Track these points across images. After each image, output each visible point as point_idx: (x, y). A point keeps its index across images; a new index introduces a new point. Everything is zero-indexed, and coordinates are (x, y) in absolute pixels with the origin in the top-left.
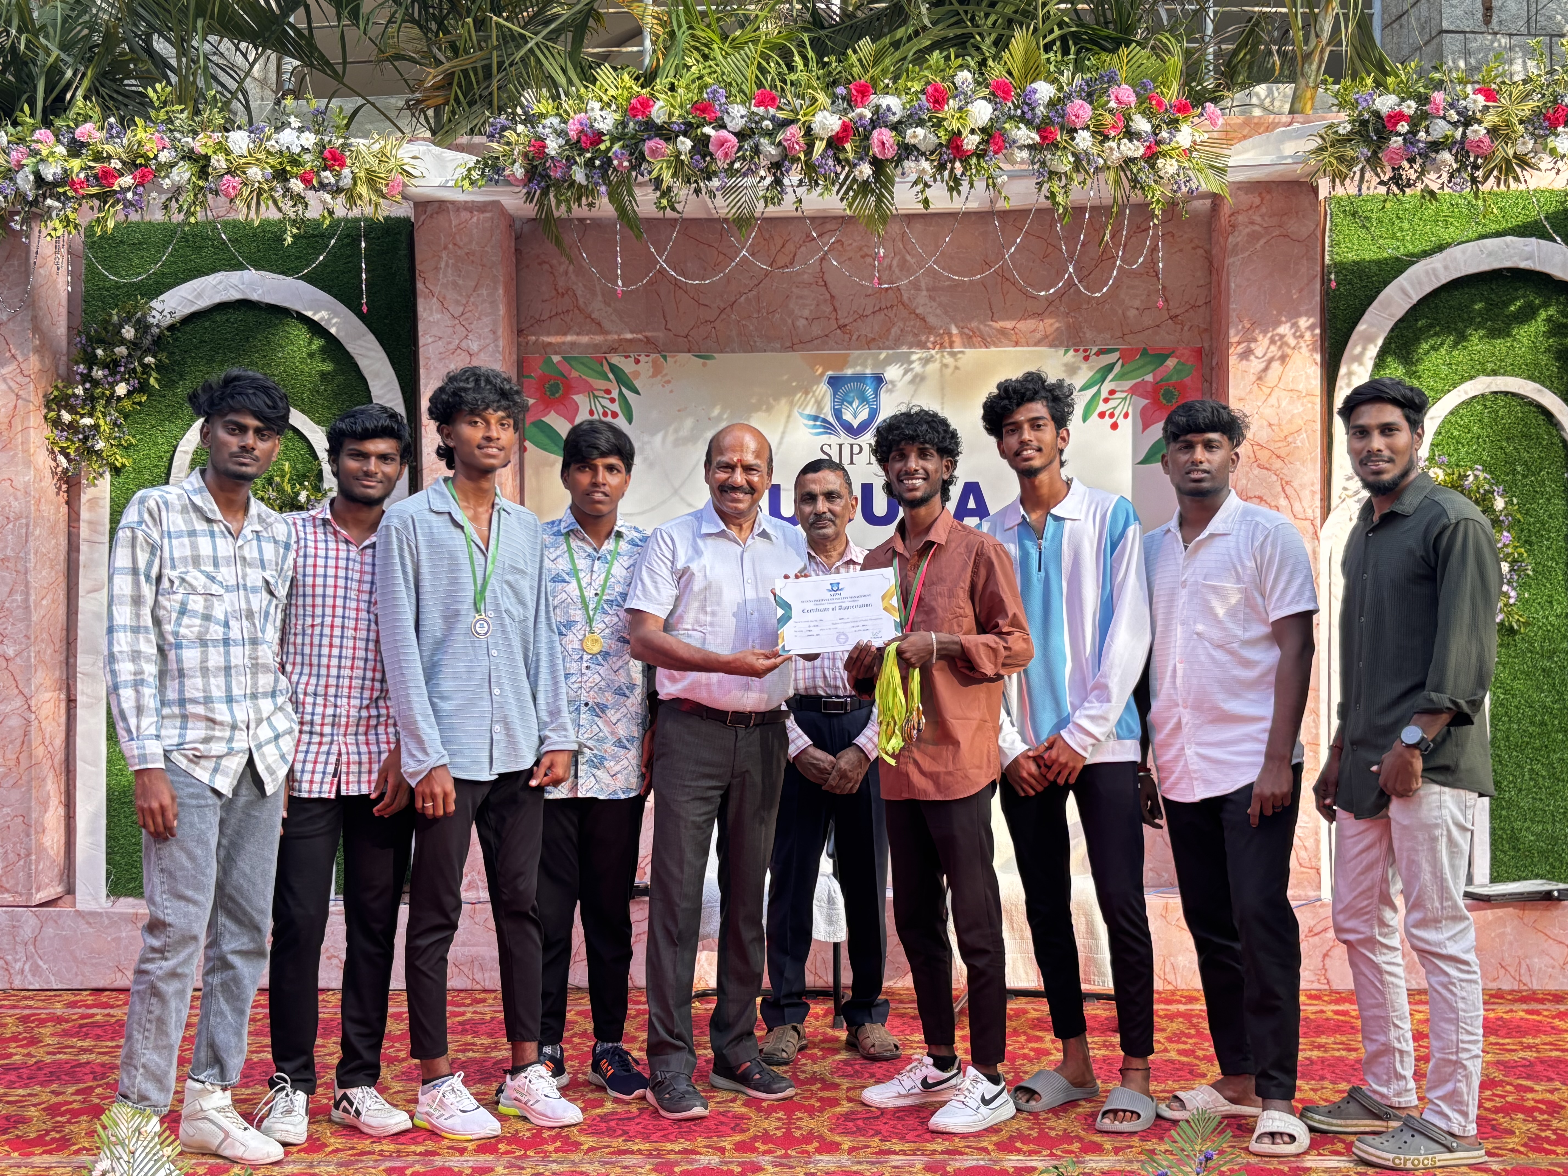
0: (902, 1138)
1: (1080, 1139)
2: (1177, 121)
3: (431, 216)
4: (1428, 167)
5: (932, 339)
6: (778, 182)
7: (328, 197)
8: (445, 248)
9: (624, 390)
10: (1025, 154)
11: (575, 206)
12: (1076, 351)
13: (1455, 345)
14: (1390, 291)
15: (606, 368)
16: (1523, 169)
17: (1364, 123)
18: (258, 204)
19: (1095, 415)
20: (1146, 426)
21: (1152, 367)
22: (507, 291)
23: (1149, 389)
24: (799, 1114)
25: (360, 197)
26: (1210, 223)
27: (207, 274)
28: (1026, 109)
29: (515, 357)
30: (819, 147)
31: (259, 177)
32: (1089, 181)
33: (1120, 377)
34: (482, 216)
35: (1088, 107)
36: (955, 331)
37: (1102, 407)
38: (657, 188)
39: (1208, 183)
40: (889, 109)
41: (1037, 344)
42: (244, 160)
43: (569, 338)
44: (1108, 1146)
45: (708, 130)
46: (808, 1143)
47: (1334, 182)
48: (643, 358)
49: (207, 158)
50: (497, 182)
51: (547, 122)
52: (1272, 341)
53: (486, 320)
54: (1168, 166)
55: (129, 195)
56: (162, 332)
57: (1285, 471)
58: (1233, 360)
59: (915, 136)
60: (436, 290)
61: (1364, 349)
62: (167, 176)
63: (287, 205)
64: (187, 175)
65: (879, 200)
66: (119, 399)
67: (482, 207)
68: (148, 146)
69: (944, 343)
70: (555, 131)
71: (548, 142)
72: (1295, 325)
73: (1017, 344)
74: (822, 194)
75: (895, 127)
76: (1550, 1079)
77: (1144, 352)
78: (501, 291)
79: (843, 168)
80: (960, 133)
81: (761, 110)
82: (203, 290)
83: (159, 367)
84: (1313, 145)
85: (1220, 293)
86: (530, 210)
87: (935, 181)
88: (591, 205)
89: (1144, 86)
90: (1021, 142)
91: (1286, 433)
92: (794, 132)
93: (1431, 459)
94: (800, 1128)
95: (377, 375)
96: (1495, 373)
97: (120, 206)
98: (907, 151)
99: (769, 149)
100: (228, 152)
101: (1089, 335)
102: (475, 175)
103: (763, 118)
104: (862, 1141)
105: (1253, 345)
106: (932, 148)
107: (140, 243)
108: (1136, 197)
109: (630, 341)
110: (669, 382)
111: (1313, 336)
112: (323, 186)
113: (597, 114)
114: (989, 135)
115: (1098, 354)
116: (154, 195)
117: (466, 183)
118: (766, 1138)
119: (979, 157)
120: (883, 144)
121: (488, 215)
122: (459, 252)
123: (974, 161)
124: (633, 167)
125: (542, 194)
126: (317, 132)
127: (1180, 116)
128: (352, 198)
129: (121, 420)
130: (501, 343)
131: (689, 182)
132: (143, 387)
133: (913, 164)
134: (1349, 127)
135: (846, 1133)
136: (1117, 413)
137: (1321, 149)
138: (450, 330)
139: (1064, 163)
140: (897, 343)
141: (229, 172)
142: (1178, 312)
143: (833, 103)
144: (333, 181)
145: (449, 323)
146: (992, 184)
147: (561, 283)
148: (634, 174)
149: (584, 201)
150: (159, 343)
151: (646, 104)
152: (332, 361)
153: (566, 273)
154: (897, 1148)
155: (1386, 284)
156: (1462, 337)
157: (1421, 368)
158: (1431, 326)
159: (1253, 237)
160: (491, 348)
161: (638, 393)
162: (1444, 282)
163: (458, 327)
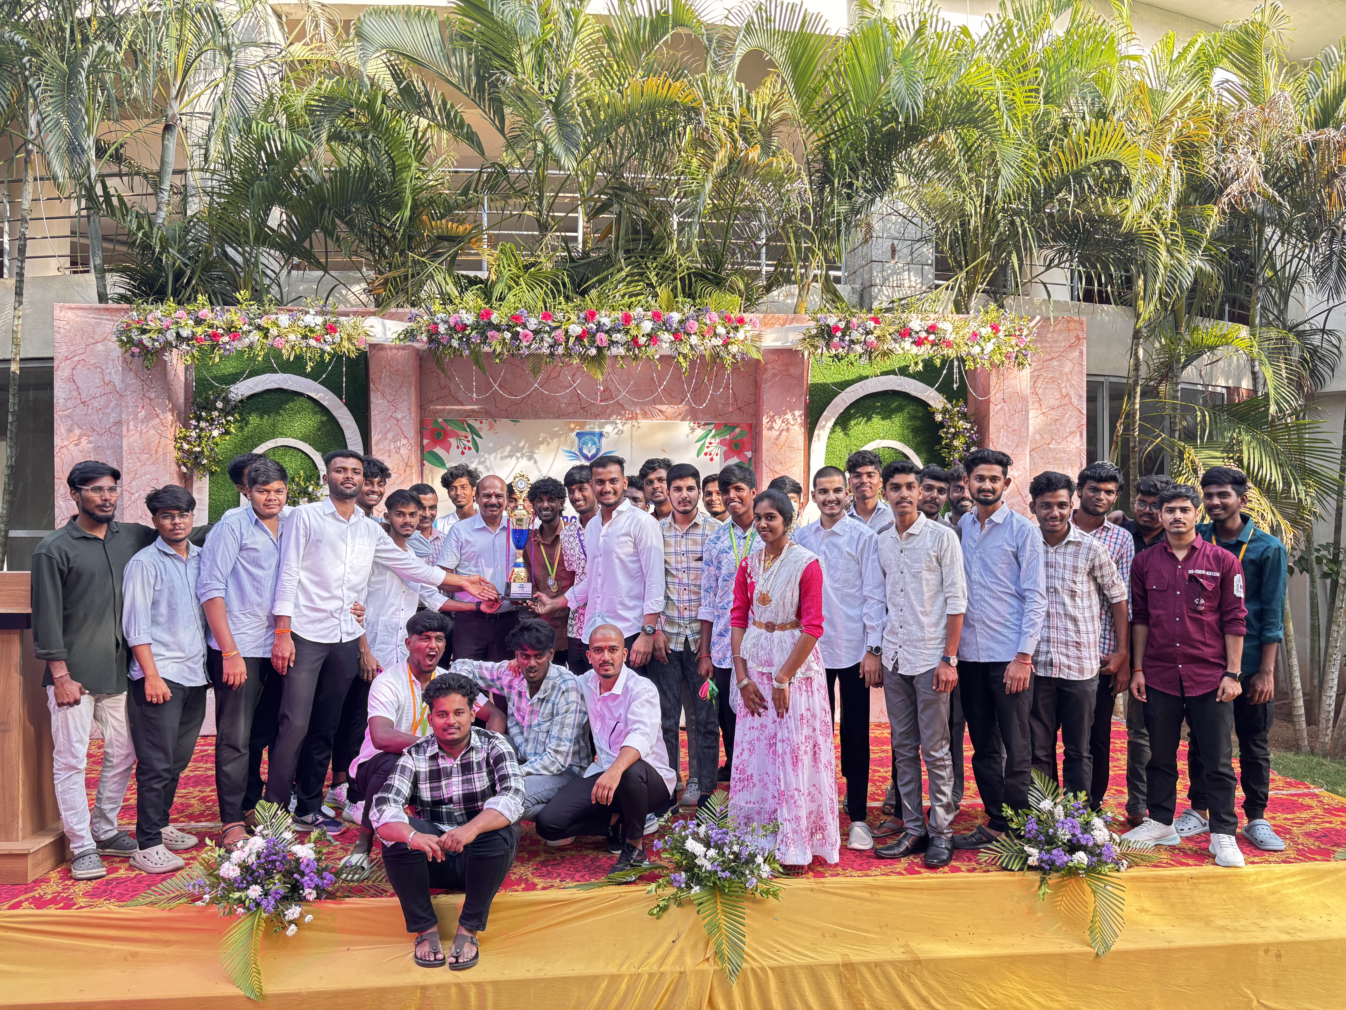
3: (378, 351)
5: (627, 413)
6: (552, 354)
8: (384, 368)
9: (474, 436)
10: (667, 345)
12: (694, 423)
13: (867, 422)
15: (466, 425)
17: (823, 329)
19: (702, 455)
21: (730, 432)
22: (416, 388)
23: (728, 442)
25: (344, 347)
26: (756, 364)
27: (260, 375)
28: (668, 325)
29: (419, 419)
30: (572, 340)
31: (294, 338)
33: (714, 437)
34: (402, 351)
35: (696, 323)
36: (638, 411)
37: (706, 450)
40: (604, 323)
42: (287, 330)
43: (445, 407)
45: (519, 329)
48: (484, 421)
49: (268, 329)
50: (413, 341)
51: (439, 316)
52: (783, 422)
53: (405, 403)
54: (734, 348)
56: (236, 403)
58: (764, 430)
59: (616, 337)
60: (380, 389)
61: (826, 423)
62: (247, 337)
64: (257, 337)
66: (214, 438)
68: (237, 322)
69: (632, 415)
70: (443, 321)
71: (440, 326)
72: (793, 414)
75: (607, 332)
78: (413, 388)
79: (583, 350)
80: (637, 336)
82: (258, 383)
83: (235, 422)
84: (800, 337)
85: (759, 399)
90: (665, 340)
92: (559, 333)
95: (348, 427)
96: (884, 438)
97: (222, 351)
98: (612, 343)
99: (548, 339)
100: (278, 326)
101: (700, 415)
102: (402, 337)
103: (545, 325)
105: (774, 424)
106: (624, 342)
109: (478, 412)
110: (497, 433)
111: (802, 420)
113: (465, 315)
114: (651, 337)
115: (704, 425)
117: (397, 339)
119: (646, 346)
120: (602, 340)
121: (405, 350)
122: (392, 370)
124: (482, 343)
126: (323, 316)
128: (340, 347)
130: (413, 413)
134: (816, 331)
136: (712, 453)
137: (804, 339)
138: (387, 408)
140: (610, 416)
141: (279, 336)
142: (741, 406)
143: (578, 320)
144: (331, 340)
145: (387, 404)
147: (443, 384)
150: (235, 409)
151: (488, 314)
152: (324, 419)
153: (445, 380)
155: (835, 395)
156: (870, 419)
158: (856, 415)
159: (775, 375)
160: (408, 417)
161: (482, 438)
162: (861, 396)
163: (391, 406)
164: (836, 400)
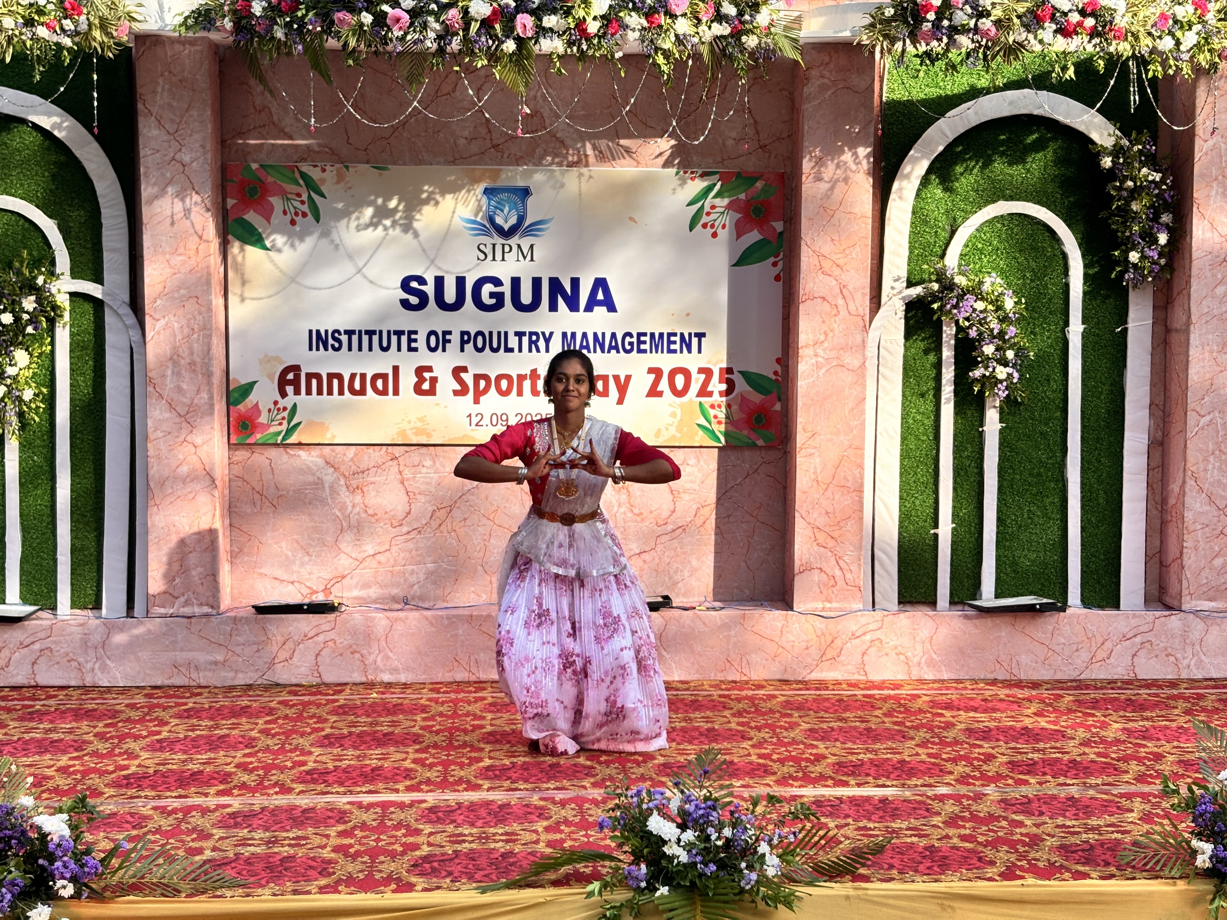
0: (526, 781)
3: (150, 48)
4: (952, 45)
5: (569, 158)
6: (441, 50)
9: (313, 195)
10: (636, 35)
11: (275, 55)
12: (685, 172)
13: (985, 167)
15: (297, 175)
17: (904, 9)
18: (9, 46)
19: (698, 226)
20: (739, 236)
21: (744, 188)
22: (213, 111)
23: (743, 205)
24: (453, 768)
25: (94, 38)
26: (791, 73)
29: (219, 163)
30: (474, 27)
31: (11, 25)
33: (718, 195)
34: (193, 49)
36: (589, 146)
37: (705, 219)
45: (385, 8)
46: (459, 785)
50: (209, 28)
52: (838, 167)
53: (196, 136)
54: (751, 41)
57: (843, 277)
59: (550, 21)
60: (154, 110)
65: (522, 68)
67: (193, 42)
69: (581, 162)
71: (253, 3)
72: (855, 154)
75: (534, 12)
78: (209, 113)
79: (494, 42)
80: (585, 20)
84: (866, 22)
85: (798, 130)
90: (634, 26)
91: (844, 247)
92: (453, 13)
93: (958, 267)
94: (453, 776)
95: (102, 178)
98: (543, 31)
99: (435, 25)
101: (696, 159)
105: (823, 170)
106: (563, 30)
109: (318, 152)
110: (350, 188)
111: (868, 163)
112: (63, 31)
114: (608, 21)
115: (701, 176)
117: (182, 26)
119: (600, 38)
120: (525, 26)
123: (596, 40)
124: (323, 31)
125: (246, 41)
128: (87, 39)
130: (209, 155)
131: (370, 45)
133: (548, 41)
134: (893, 11)
135: (487, 778)
136: (716, 224)
137: (872, 26)
138: (166, 144)
139: (667, 42)
140: (540, 162)
142: (767, 142)
144: (72, 27)
145: (165, 138)
146: (610, 57)
147: (259, 102)
153: (263, 95)
155: (930, 124)
156: (989, 161)
159: (823, 88)
160: (201, 161)
161: (325, 197)
162: (974, 124)
163: (173, 142)
164: (930, 132)
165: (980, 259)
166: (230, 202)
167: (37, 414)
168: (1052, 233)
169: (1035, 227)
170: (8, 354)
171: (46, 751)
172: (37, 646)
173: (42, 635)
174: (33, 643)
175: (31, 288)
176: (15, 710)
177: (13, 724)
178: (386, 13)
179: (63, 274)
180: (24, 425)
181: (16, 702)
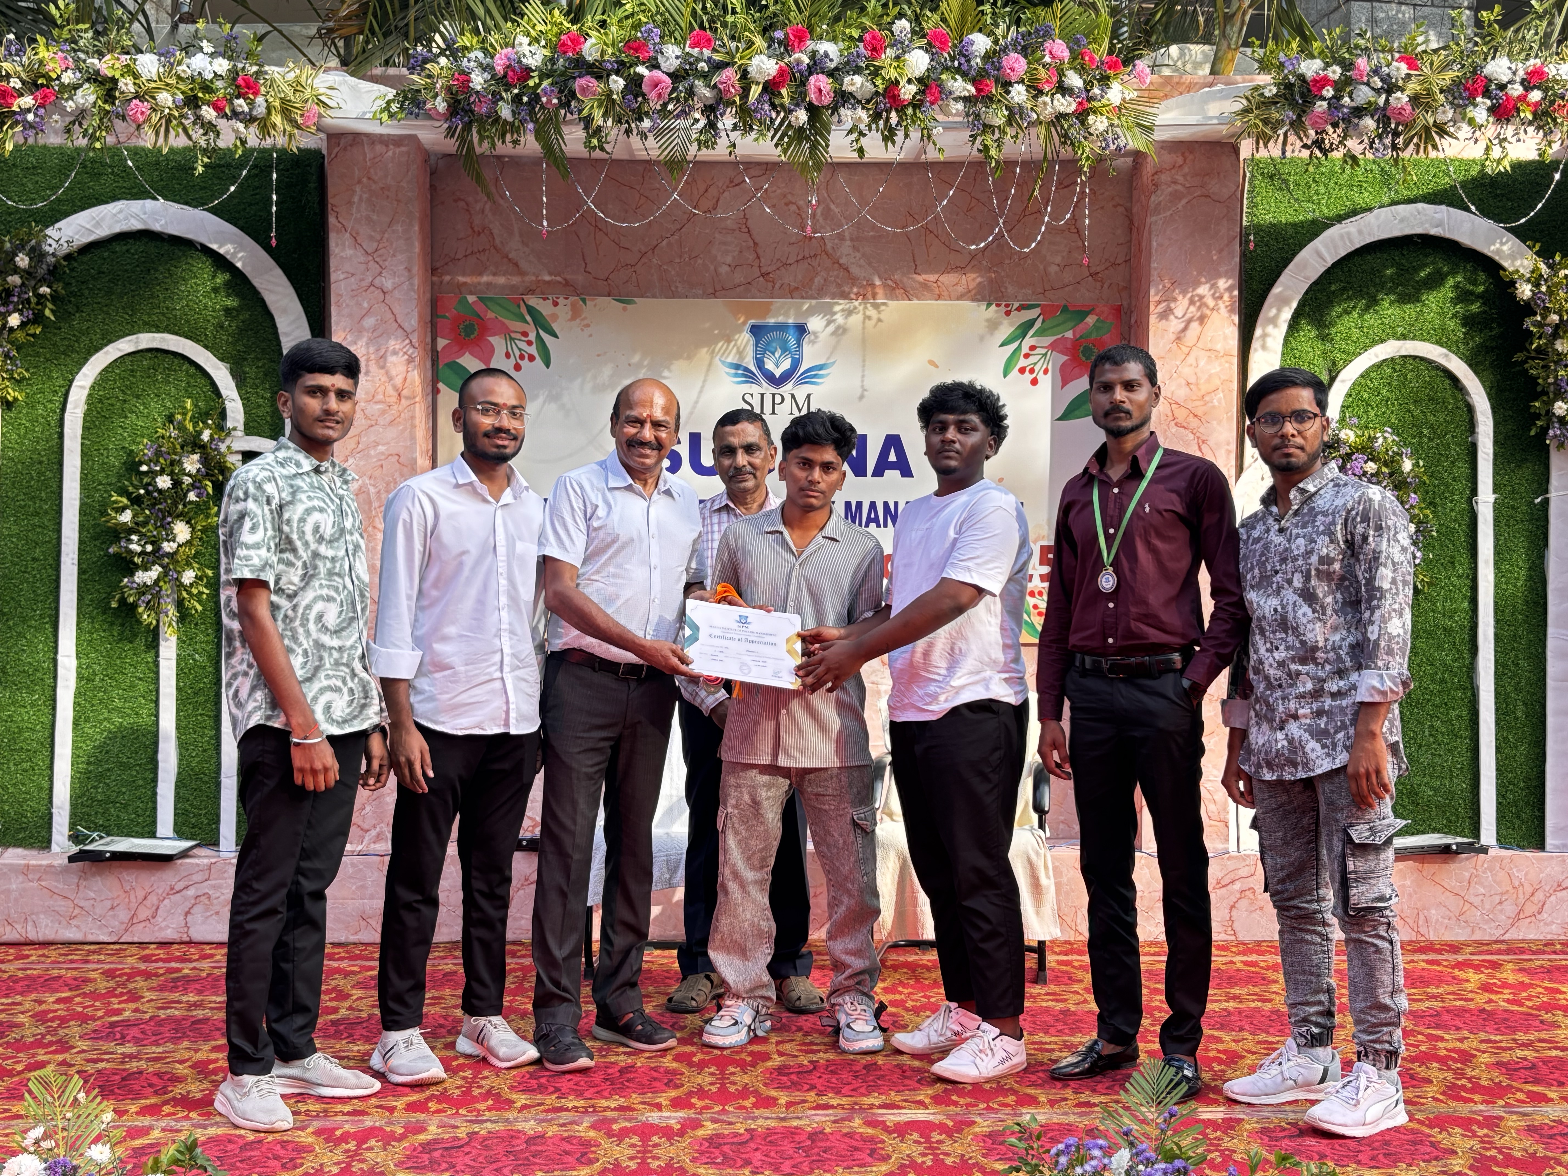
0: (838, 1092)
1: (1015, 1092)
2: (1108, 78)
3: (345, 149)
4: (1351, 131)
5: (855, 290)
6: (711, 125)
7: (240, 126)
8: (359, 182)
9: (541, 332)
10: (960, 106)
11: (499, 144)
12: (998, 305)
13: (1367, 309)
14: (1305, 254)
15: (524, 310)
16: (1441, 137)
17: (1289, 86)
18: (167, 131)
19: (1015, 371)
20: (1065, 383)
21: (1072, 324)
22: (422, 228)
23: (1069, 345)
24: (731, 1069)
25: (274, 126)
26: (1131, 182)
27: (107, 203)
28: (963, 60)
29: (428, 295)
30: (755, 91)
31: (170, 103)
32: (1021, 135)
33: (1040, 333)
34: (398, 150)
35: (1023, 61)
36: (878, 282)
37: (1023, 362)
38: (586, 128)
39: (1134, 141)
40: (826, 55)
41: (960, 297)
42: (153, 85)
43: (485, 279)
44: (1043, 1099)
45: (641, 70)
46: (746, 1098)
47: (1258, 143)
48: (561, 301)
49: (114, 81)
50: (417, 115)
51: (472, 55)
52: (1192, 302)
53: (400, 257)
54: (1098, 123)
55: (30, 117)
56: (58, 261)
57: (1201, 430)
58: (1153, 319)
59: (852, 84)
60: (349, 225)
61: (1279, 311)
62: (71, 98)
63: (197, 134)
64: (92, 98)
65: (814, 147)
66: (12, 329)
67: (398, 141)
68: (51, 65)
69: (866, 293)
70: (480, 65)
71: (473, 76)
72: (1214, 286)
73: (939, 297)
74: (757, 139)
75: (831, 74)
76: (1458, 1029)
77: (1065, 309)
78: (417, 228)
79: (778, 113)
80: (897, 82)
81: (695, 51)
82: (103, 219)
83: (55, 298)
84: (1238, 106)
85: (1140, 251)
86: (451, 145)
87: (870, 130)
88: (516, 142)
89: (1077, 42)
90: (957, 94)
91: (1203, 392)
92: (729, 75)
93: (1342, 420)
94: (734, 1083)
95: (285, 311)
96: (1404, 337)
97: (19, 128)
98: (843, 98)
99: (704, 91)
100: (136, 76)
101: (1011, 290)
102: (394, 107)
103: (698, 60)
104: (798, 1096)
105: (1172, 305)
106: (868, 97)
107: (34, 168)
108: (1066, 152)
109: (549, 282)
110: (588, 326)
111: (1231, 297)
112: (235, 115)
113: (526, 49)
114: (925, 85)
115: (1019, 309)
116: (56, 117)
117: (385, 116)
118: (701, 1093)
119: (915, 107)
120: (820, 90)
121: (403, 149)
122: (374, 187)
123: (910, 111)
124: (561, 105)
125: (463, 129)
126: (230, 59)
127: (1111, 73)
128: (265, 127)
129: (14, 353)
130: (416, 281)
131: (620, 122)
132: (38, 318)
133: (849, 113)
134: (1275, 90)
135: (782, 1087)
136: (1037, 368)
137: (1246, 111)
138: (363, 267)
139: (998, 117)
140: (820, 293)
141: (137, 96)
142: (1098, 269)
143: (769, 47)
144: (246, 109)
145: (362, 259)
146: (927, 136)
147: (477, 221)
148: (563, 112)
149: (508, 137)
150: (54, 274)
151: (577, 41)
152: (237, 295)
153: (483, 211)
154: (834, 1102)
155: (1302, 246)
156: (1373, 303)
157: (1333, 330)
158: (1344, 289)
159: (1176, 197)
160: (405, 287)
161: (556, 336)
162: (1358, 246)
163: (371, 264)
165: (1366, 412)
166: (442, 343)
167: (200, 602)
168: (1454, 380)
169: (1433, 373)
170: (167, 527)
171: (184, 1036)
172: (191, 892)
173: (197, 877)
174: (186, 888)
175: (194, 444)
176: (157, 975)
177: (149, 995)
178: (641, 77)
179: (235, 429)
180: (184, 615)
181: (160, 964)
